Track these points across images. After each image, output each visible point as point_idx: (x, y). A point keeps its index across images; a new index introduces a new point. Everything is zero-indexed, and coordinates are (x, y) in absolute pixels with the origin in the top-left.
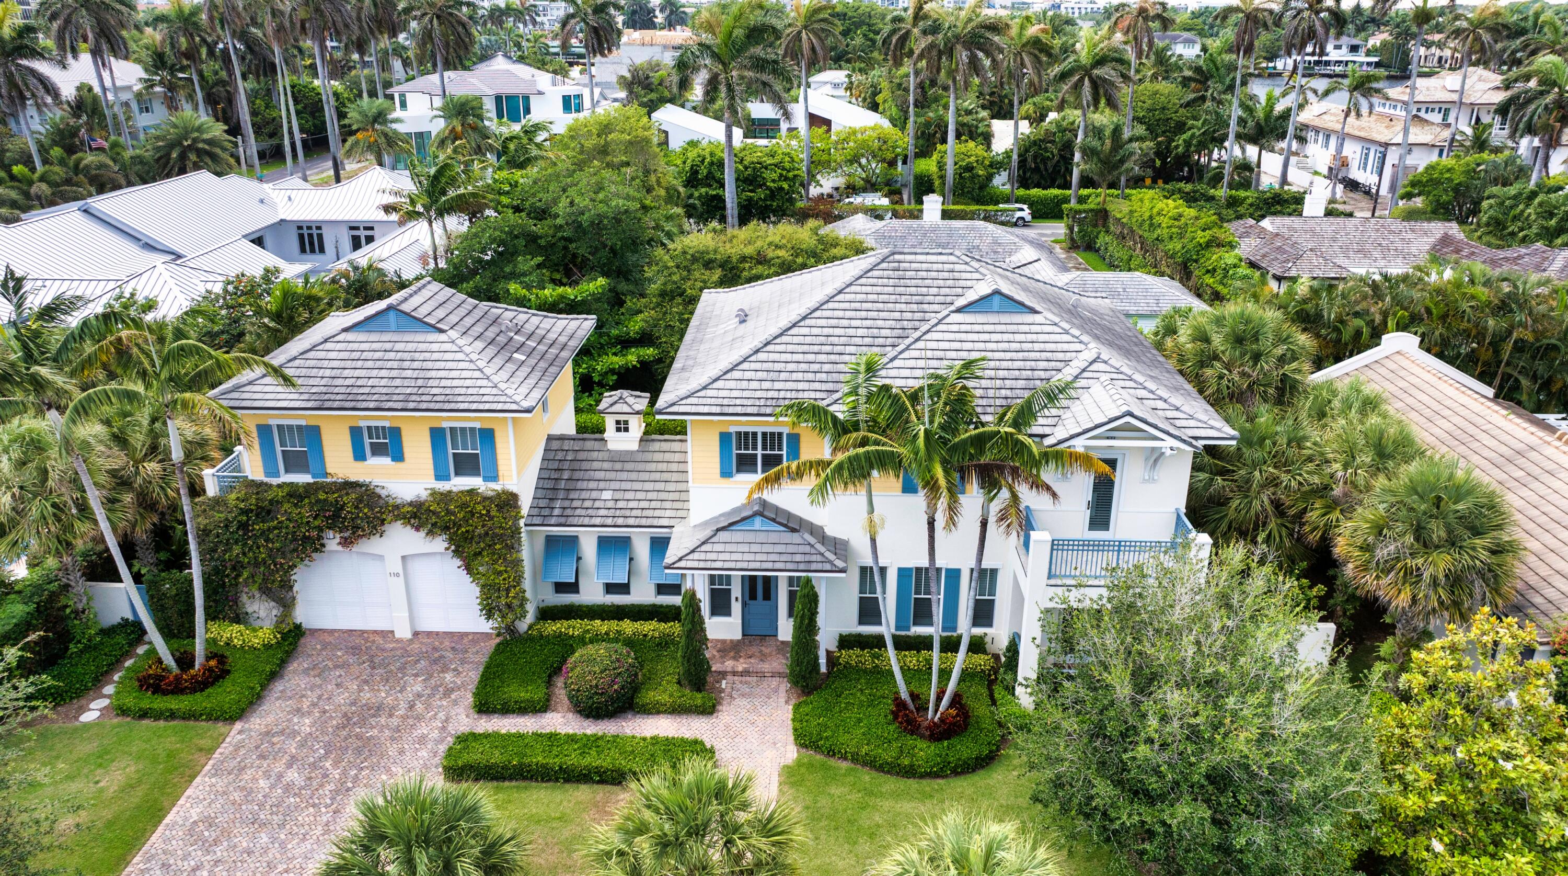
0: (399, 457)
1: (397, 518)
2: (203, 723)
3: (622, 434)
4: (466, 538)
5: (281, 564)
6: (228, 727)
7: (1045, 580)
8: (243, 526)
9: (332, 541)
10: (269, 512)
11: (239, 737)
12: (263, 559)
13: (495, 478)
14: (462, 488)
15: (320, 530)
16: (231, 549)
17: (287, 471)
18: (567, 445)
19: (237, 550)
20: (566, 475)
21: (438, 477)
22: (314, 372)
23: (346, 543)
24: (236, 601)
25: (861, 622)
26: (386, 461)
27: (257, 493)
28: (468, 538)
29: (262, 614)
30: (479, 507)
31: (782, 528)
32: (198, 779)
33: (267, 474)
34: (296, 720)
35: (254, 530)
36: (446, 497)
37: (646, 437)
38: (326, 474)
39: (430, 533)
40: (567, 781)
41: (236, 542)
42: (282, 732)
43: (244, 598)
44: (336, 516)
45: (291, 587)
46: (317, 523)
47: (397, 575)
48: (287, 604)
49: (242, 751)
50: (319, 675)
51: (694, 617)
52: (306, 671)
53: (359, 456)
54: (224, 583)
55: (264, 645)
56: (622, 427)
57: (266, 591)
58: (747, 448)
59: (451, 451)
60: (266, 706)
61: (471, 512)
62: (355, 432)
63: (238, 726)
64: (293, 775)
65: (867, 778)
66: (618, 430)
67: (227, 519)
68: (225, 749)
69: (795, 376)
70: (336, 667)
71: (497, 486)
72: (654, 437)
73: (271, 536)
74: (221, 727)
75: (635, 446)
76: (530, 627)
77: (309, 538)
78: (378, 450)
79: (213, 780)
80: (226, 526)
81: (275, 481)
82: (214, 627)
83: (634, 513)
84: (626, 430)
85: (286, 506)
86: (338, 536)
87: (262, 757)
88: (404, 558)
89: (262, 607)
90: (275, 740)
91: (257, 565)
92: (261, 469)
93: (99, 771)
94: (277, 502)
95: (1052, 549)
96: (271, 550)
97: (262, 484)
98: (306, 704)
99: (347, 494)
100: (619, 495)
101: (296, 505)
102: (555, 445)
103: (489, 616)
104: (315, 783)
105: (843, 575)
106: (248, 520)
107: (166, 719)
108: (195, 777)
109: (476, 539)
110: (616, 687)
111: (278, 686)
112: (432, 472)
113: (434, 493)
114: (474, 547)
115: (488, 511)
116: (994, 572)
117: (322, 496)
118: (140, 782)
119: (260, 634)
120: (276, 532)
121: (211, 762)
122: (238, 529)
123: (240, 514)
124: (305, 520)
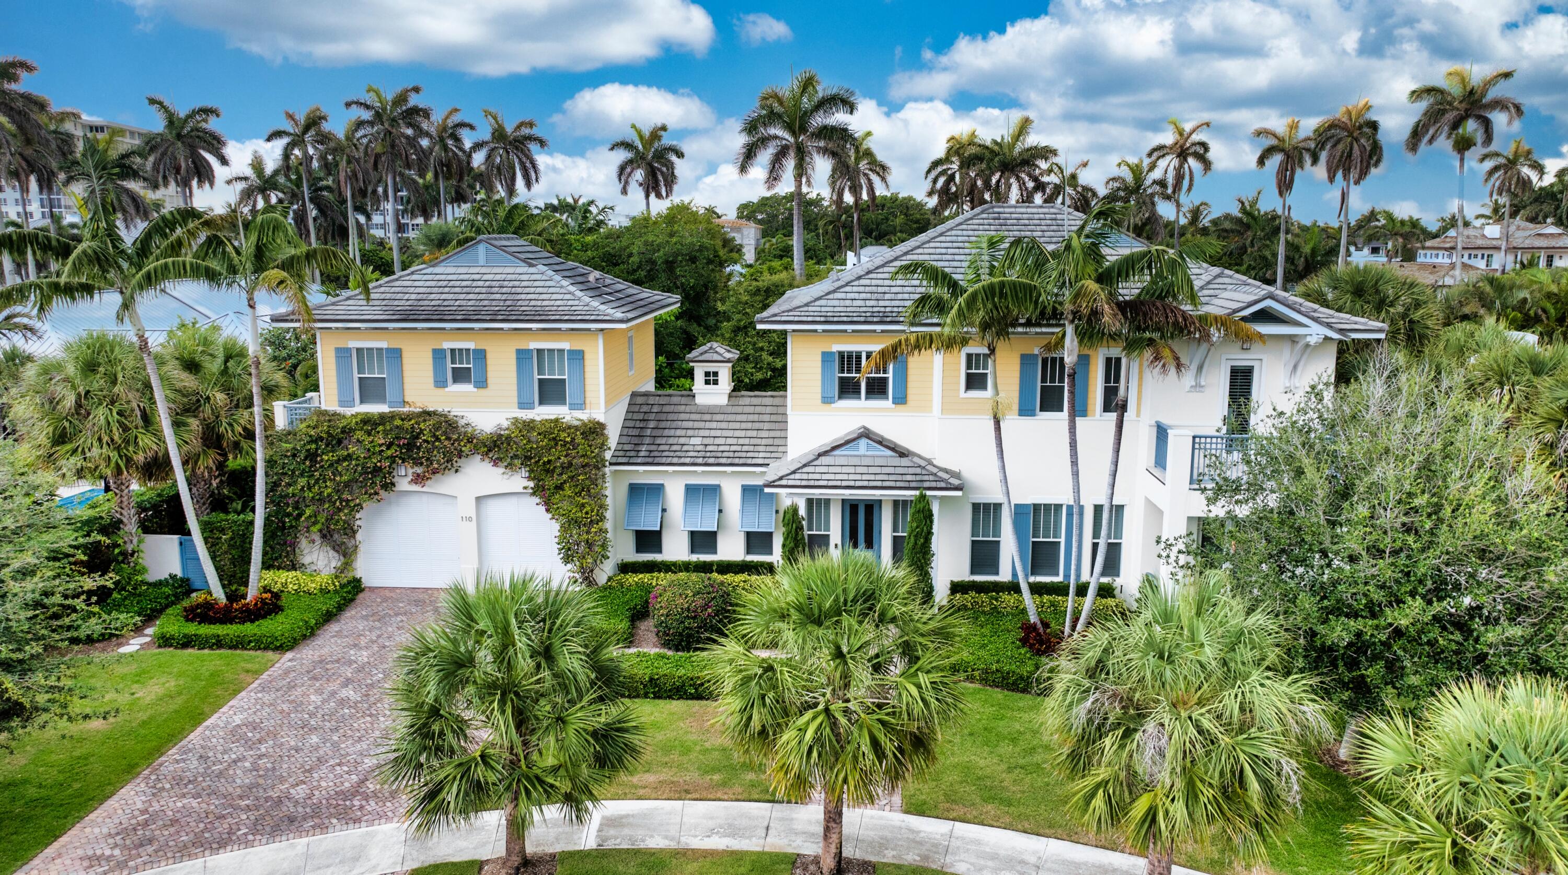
0: (482, 384)
1: (475, 450)
2: (252, 653)
3: (712, 386)
4: (547, 471)
5: (348, 501)
6: (278, 656)
7: (1187, 485)
8: (312, 456)
9: (404, 477)
10: (340, 442)
11: (289, 664)
12: (329, 495)
13: (581, 406)
14: (547, 417)
15: (393, 459)
16: (295, 482)
17: (362, 401)
18: (651, 400)
19: (302, 482)
20: (652, 424)
21: (522, 405)
22: (399, 296)
23: (418, 479)
24: (294, 545)
25: (973, 571)
26: (466, 388)
27: (330, 421)
28: (548, 469)
29: (321, 564)
30: (563, 435)
31: (890, 453)
32: (243, 694)
33: (342, 403)
34: (352, 652)
35: (322, 460)
36: (529, 425)
37: (734, 394)
38: (405, 403)
39: (510, 466)
40: (657, 696)
41: (302, 475)
42: (338, 661)
43: (304, 543)
44: (410, 446)
45: (354, 532)
46: (389, 453)
47: (470, 519)
48: (347, 553)
49: (293, 674)
50: (379, 620)
51: (797, 534)
52: (365, 618)
53: (440, 383)
54: (284, 523)
55: (321, 590)
56: (711, 379)
57: (326, 535)
58: (849, 371)
59: (537, 377)
60: (318, 642)
61: (554, 439)
62: (438, 354)
63: (289, 655)
64: (349, 693)
65: (1000, 696)
66: (707, 382)
67: (294, 448)
68: (276, 670)
69: (900, 296)
70: (397, 615)
71: (583, 415)
72: (743, 393)
73: (340, 469)
74: (270, 655)
75: (723, 400)
76: (610, 579)
77: (380, 469)
78: (460, 376)
79: (260, 695)
80: (294, 456)
81: (349, 411)
82: (269, 575)
83: (725, 454)
84: (716, 382)
85: (359, 435)
86: (410, 471)
87: (315, 678)
88: (478, 499)
89: (321, 557)
90: (328, 666)
91: (321, 501)
92: (336, 398)
93: (136, 686)
94: (351, 429)
95: (1193, 449)
96: (338, 484)
97: (335, 414)
98: (363, 642)
99: (425, 421)
100: (706, 441)
101: (369, 434)
102: (640, 400)
103: (567, 559)
104: (372, 699)
105: (959, 493)
106: (317, 449)
107: (211, 648)
108: (240, 692)
109: (558, 471)
110: (710, 610)
111: (334, 627)
112: (516, 400)
113: (516, 421)
114: (556, 480)
115: (573, 439)
116: (1120, 508)
117: (398, 422)
118: (180, 694)
119: (318, 579)
120: (345, 464)
121: (258, 682)
122: (306, 458)
123: (309, 443)
124: (377, 449)
